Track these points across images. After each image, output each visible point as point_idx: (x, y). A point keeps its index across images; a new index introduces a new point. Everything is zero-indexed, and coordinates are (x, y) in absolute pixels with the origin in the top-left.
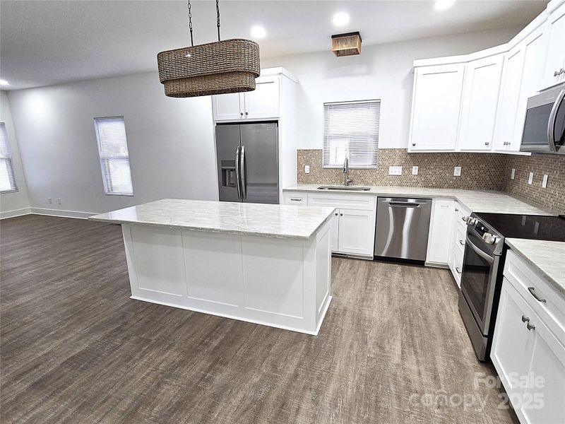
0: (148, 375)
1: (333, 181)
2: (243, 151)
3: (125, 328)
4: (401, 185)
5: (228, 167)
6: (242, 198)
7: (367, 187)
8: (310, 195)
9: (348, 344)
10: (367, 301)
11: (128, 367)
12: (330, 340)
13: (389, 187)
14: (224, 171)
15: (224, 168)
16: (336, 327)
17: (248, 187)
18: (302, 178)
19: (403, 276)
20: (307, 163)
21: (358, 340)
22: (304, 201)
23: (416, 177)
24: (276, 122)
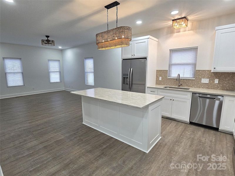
0: (77, 153)
1: (172, 84)
2: (131, 70)
3: (77, 134)
4: (208, 88)
5: (126, 77)
6: (130, 89)
7: (189, 88)
8: (159, 90)
9: (161, 161)
10: (179, 143)
11: (72, 148)
12: (153, 156)
13: (201, 88)
14: (124, 78)
15: (124, 77)
16: (158, 151)
17: (133, 85)
18: (158, 82)
19: (204, 134)
20: (161, 76)
21: (167, 160)
22: (156, 92)
23: (217, 85)
24: (146, 58)
